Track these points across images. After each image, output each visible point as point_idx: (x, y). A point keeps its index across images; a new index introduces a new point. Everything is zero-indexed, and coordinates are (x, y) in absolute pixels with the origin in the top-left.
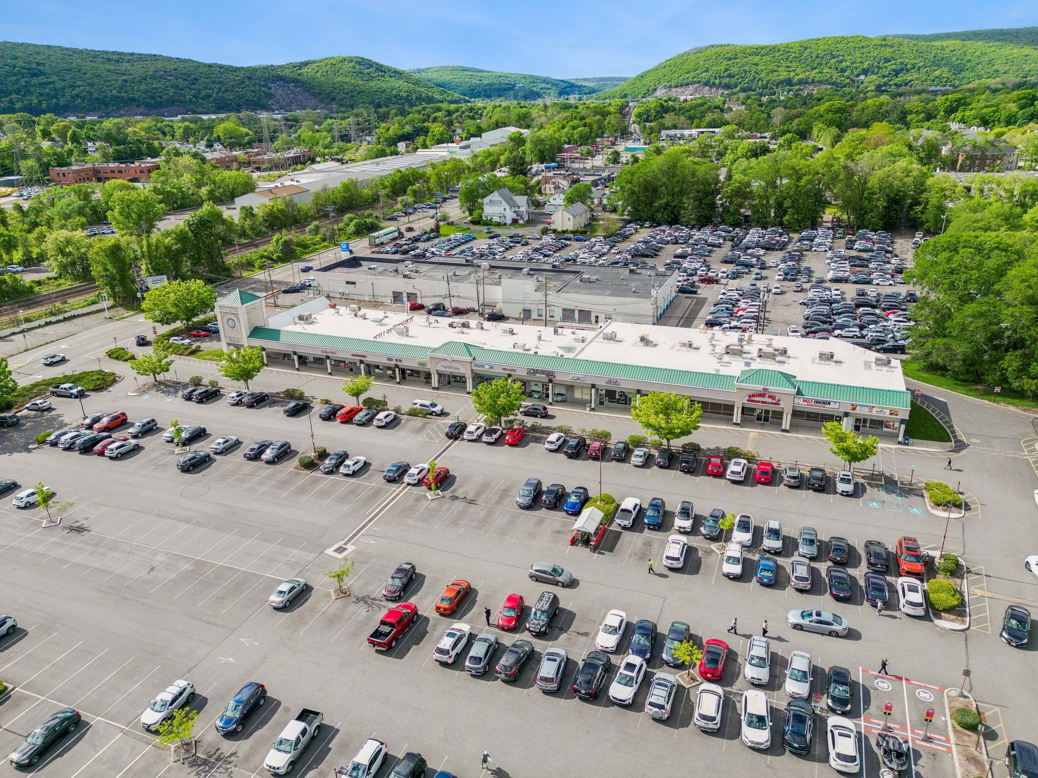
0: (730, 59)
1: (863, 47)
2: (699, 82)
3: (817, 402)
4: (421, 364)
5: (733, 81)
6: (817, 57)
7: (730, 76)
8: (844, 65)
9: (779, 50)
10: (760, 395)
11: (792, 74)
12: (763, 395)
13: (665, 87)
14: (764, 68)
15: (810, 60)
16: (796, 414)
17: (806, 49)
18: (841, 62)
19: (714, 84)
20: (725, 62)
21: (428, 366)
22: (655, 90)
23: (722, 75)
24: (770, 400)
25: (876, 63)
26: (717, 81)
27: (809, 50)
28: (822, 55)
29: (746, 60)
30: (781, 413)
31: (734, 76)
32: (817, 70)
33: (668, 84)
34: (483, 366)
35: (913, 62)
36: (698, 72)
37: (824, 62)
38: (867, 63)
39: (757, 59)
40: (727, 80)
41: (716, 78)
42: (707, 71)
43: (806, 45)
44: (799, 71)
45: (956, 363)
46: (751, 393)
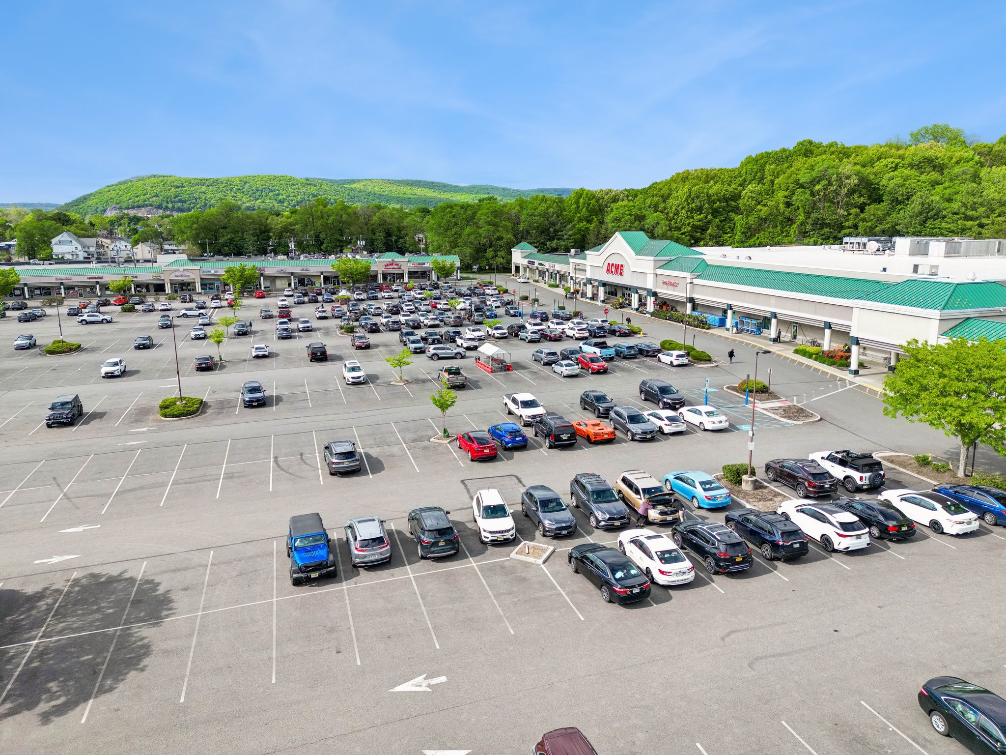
0: (177, 187)
1: (293, 185)
2: (151, 205)
3: (419, 264)
4: (156, 277)
5: (185, 205)
6: (257, 190)
7: (180, 201)
8: (280, 197)
9: (222, 183)
10: (391, 265)
11: (239, 202)
12: (391, 264)
13: (115, 208)
14: (212, 196)
15: (251, 192)
16: (410, 273)
17: (245, 183)
18: (278, 195)
19: (167, 207)
20: (173, 190)
21: (162, 278)
22: (105, 211)
23: (173, 200)
24: (396, 267)
25: (306, 198)
26: (170, 205)
27: (248, 185)
28: (260, 188)
29: (192, 189)
30: (402, 274)
31: (185, 202)
32: (260, 201)
33: (118, 206)
34: (210, 272)
35: (334, 197)
36: (148, 196)
37: (264, 194)
38: (299, 197)
39: (204, 189)
40: (179, 205)
41: (167, 202)
42: (157, 196)
43: (245, 180)
44: (244, 199)
45: (467, 258)
46: (386, 263)
